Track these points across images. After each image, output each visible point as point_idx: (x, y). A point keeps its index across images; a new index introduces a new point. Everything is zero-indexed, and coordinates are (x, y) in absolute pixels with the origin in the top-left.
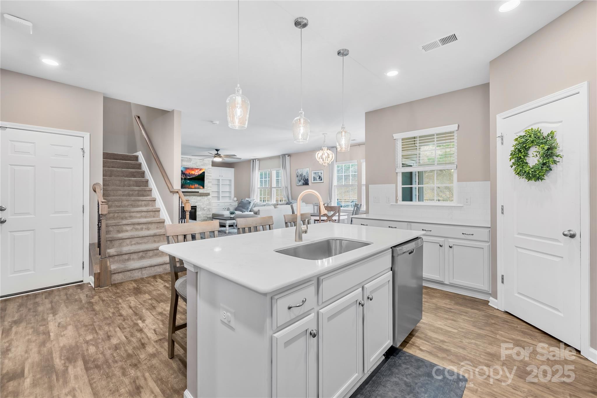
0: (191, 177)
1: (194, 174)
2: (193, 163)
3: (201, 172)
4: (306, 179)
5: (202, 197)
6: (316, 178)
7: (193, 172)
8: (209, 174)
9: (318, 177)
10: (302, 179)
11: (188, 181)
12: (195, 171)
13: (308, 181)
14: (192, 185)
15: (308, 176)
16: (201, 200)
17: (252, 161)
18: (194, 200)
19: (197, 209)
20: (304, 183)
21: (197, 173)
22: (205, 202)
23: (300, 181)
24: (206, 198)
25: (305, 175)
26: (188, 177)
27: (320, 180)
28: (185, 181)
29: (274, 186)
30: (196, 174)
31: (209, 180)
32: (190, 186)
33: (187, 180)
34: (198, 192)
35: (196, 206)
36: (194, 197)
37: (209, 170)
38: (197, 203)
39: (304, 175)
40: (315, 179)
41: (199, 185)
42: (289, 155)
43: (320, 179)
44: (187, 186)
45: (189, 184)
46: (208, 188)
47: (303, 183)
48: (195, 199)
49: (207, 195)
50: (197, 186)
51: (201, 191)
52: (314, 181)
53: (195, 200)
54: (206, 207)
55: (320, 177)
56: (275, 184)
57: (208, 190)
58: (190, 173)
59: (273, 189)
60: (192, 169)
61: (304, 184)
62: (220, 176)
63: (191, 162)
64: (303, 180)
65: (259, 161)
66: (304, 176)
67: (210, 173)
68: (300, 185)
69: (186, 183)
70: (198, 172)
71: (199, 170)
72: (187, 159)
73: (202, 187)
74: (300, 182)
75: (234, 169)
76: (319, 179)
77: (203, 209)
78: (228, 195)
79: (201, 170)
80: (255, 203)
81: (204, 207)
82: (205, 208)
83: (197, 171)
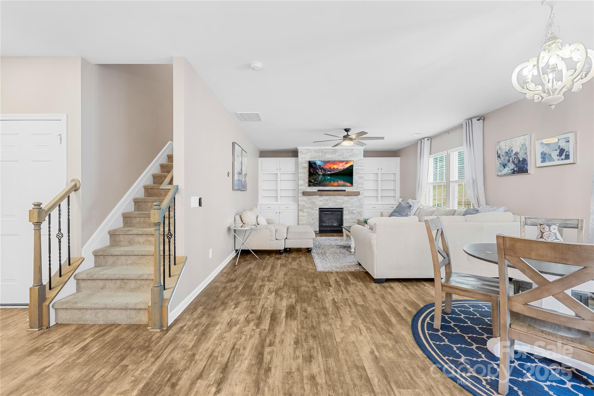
0: (333, 172)
1: (338, 168)
2: (339, 155)
3: (348, 165)
4: (521, 159)
5: (350, 197)
6: (550, 155)
7: (336, 167)
8: (359, 168)
9: (557, 152)
10: (511, 161)
11: (329, 178)
12: (339, 165)
13: (527, 164)
14: (334, 182)
15: (526, 153)
16: (349, 201)
17: (419, 142)
18: (339, 201)
19: (344, 212)
20: (516, 169)
21: (341, 167)
22: (354, 204)
23: (506, 165)
24: (355, 198)
25: (518, 151)
26: (328, 172)
27: (562, 159)
28: (323, 178)
29: (454, 180)
30: (339, 168)
31: (360, 175)
32: (331, 182)
33: (327, 177)
34: (345, 191)
35: (342, 208)
36: (340, 197)
37: (360, 161)
38: (344, 204)
39: (514, 152)
40: (544, 157)
41: (344, 181)
42: (481, 118)
43: (563, 157)
44: (327, 183)
45: (330, 181)
46: (359, 186)
47: (513, 169)
48: (341, 199)
49: (357, 194)
50: (341, 182)
51: (348, 189)
52: (542, 162)
53: (341, 201)
54: (356, 210)
55: (562, 151)
56: (457, 177)
57: (359, 187)
58: (331, 168)
59: (451, 185)
60: (334, 162)
61: (514, 172)
62: (378, 169)
63: (336, 153)
64: (513, 162)
65: (430, 140)
66: (516, 154)
67: (361, 166)
68: (505, 175)
69: (325, 180)
70: (343, 166)
71: (344, 164)
72: (331, 151)
73: (349, 184)
74: (504, 167)
75: (400, 158)
76: (560, 154)
77: (352, 211)
78: (393, 195)
79: (347, 162)
80: (421, 207)
81: (354, 210)
82: (355, 212)
83: (341, 165)
